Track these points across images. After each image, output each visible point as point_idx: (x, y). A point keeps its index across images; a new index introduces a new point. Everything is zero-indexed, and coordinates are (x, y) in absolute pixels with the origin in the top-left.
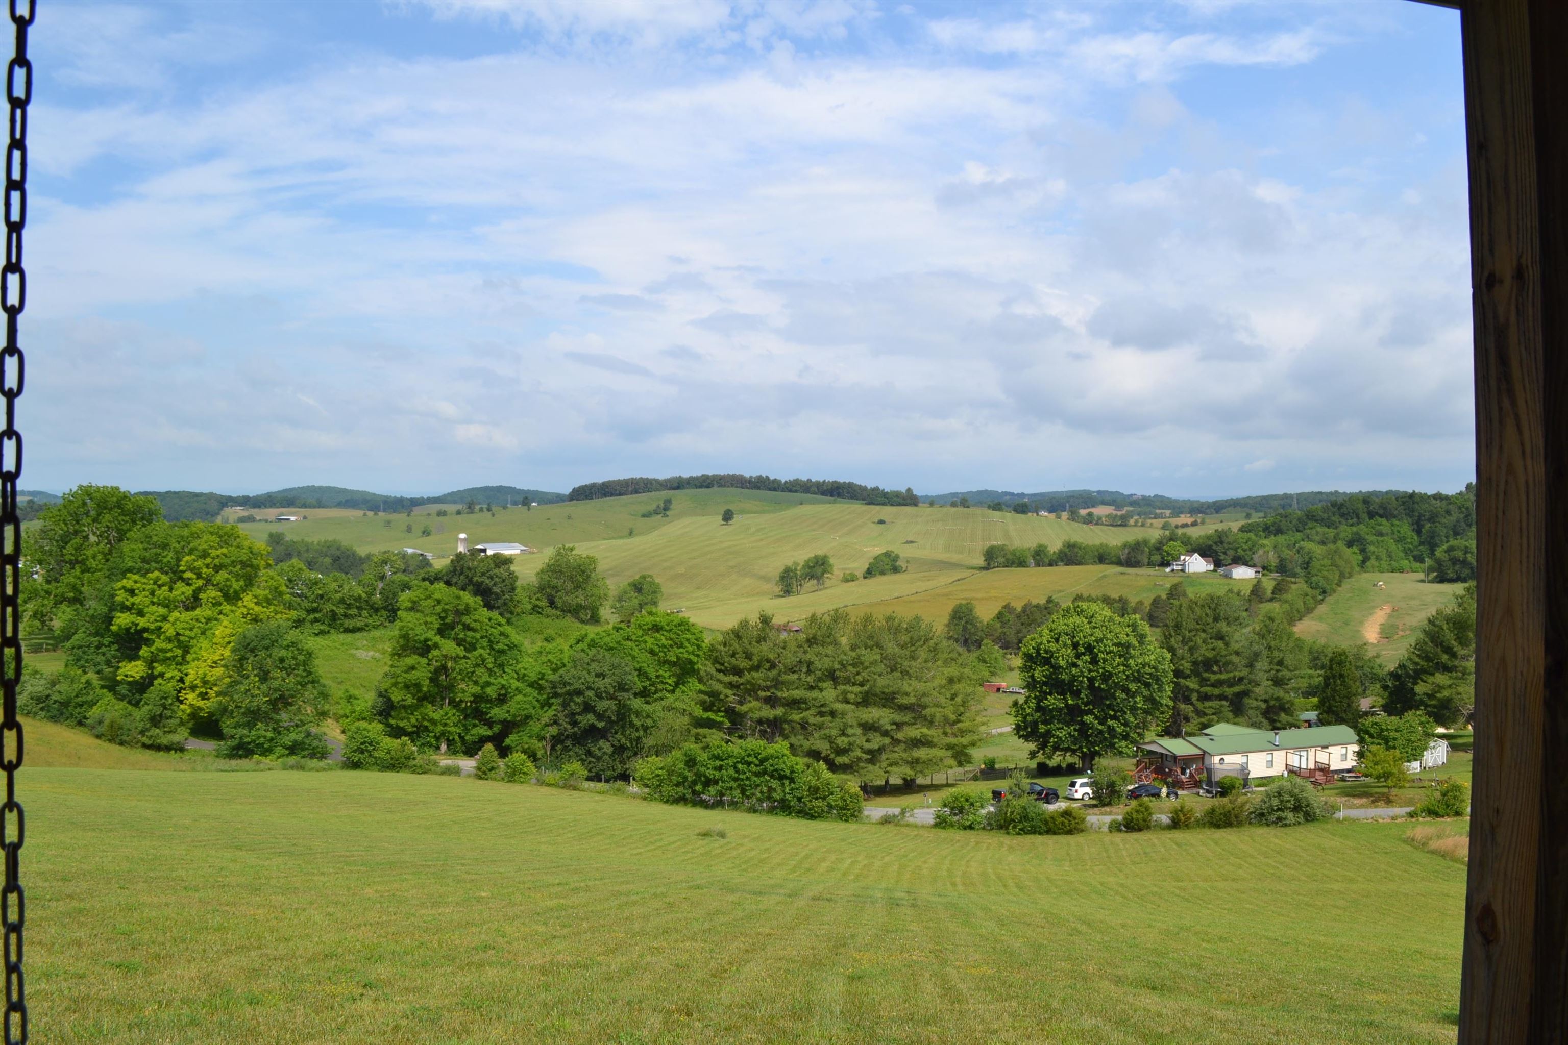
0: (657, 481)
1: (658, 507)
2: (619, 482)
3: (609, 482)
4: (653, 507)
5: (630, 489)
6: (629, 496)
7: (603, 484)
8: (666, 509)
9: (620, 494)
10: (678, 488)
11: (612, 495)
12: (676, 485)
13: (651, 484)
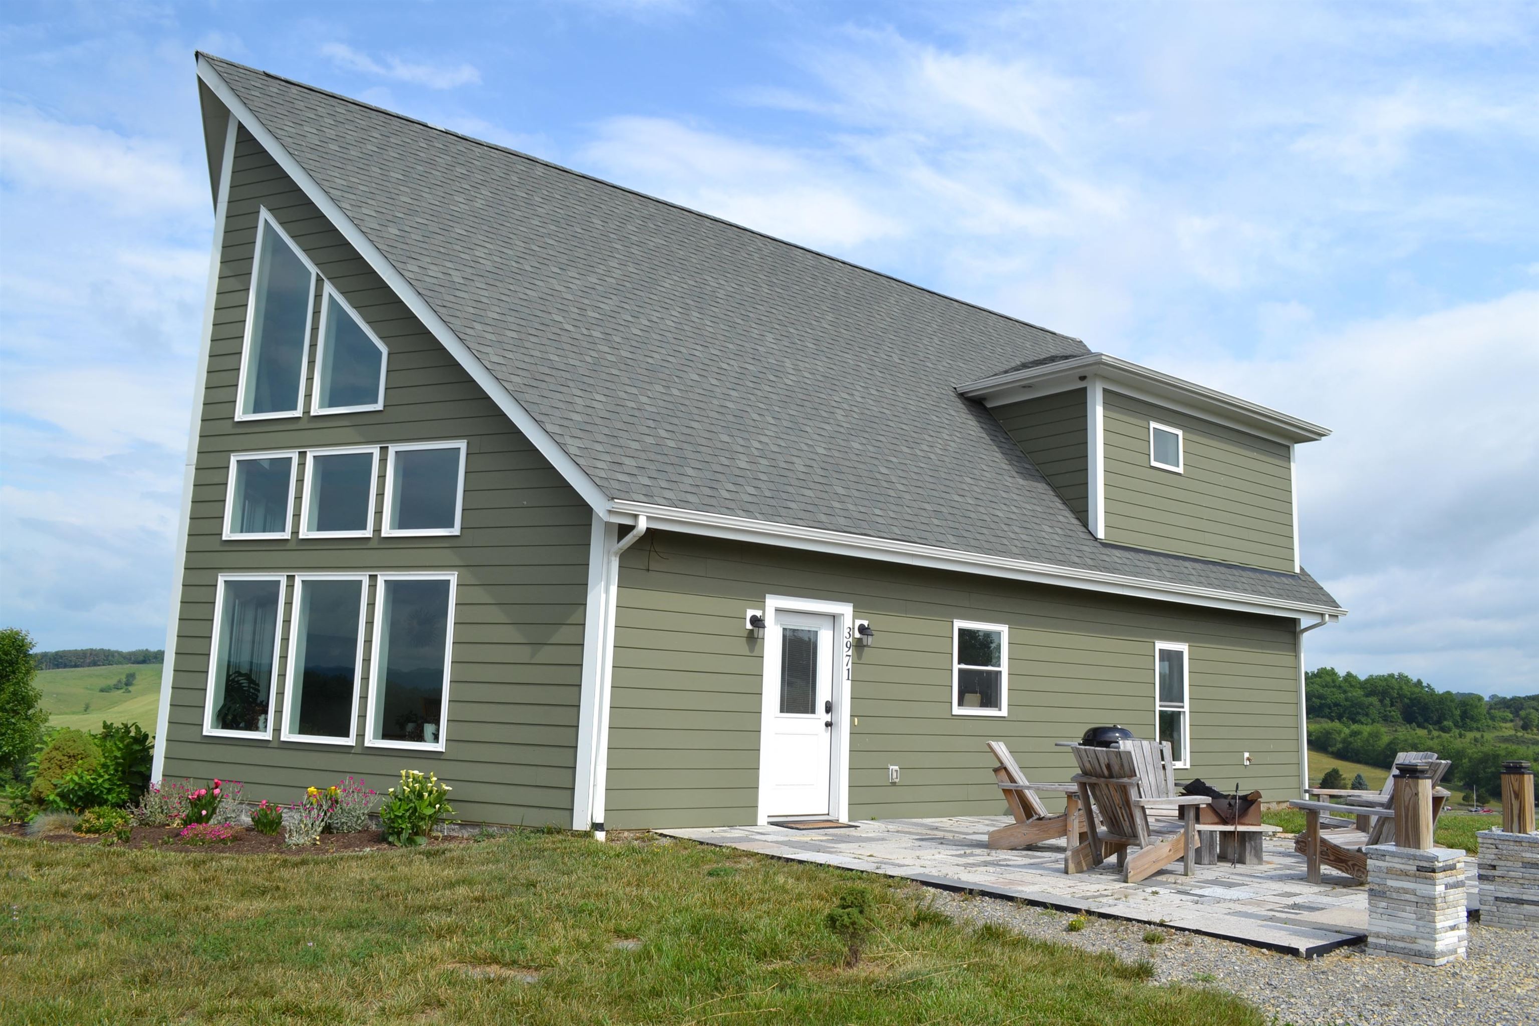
0: (120, 653)
1: (120, 681)
2: (75, 653)
3: (64, 652)
4: (113, 682)
5: (88, 661)
6: (86, 669)
7: (57, 653)
8: (128, 684)
9: (76, 666)
10: (144, 662)
11: (65, 666)
12: (141, 658)
13: (113, 656)
